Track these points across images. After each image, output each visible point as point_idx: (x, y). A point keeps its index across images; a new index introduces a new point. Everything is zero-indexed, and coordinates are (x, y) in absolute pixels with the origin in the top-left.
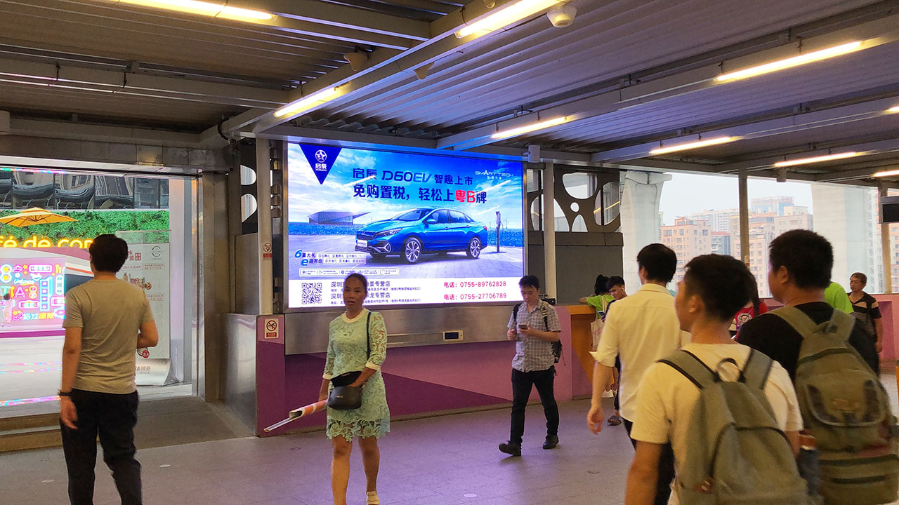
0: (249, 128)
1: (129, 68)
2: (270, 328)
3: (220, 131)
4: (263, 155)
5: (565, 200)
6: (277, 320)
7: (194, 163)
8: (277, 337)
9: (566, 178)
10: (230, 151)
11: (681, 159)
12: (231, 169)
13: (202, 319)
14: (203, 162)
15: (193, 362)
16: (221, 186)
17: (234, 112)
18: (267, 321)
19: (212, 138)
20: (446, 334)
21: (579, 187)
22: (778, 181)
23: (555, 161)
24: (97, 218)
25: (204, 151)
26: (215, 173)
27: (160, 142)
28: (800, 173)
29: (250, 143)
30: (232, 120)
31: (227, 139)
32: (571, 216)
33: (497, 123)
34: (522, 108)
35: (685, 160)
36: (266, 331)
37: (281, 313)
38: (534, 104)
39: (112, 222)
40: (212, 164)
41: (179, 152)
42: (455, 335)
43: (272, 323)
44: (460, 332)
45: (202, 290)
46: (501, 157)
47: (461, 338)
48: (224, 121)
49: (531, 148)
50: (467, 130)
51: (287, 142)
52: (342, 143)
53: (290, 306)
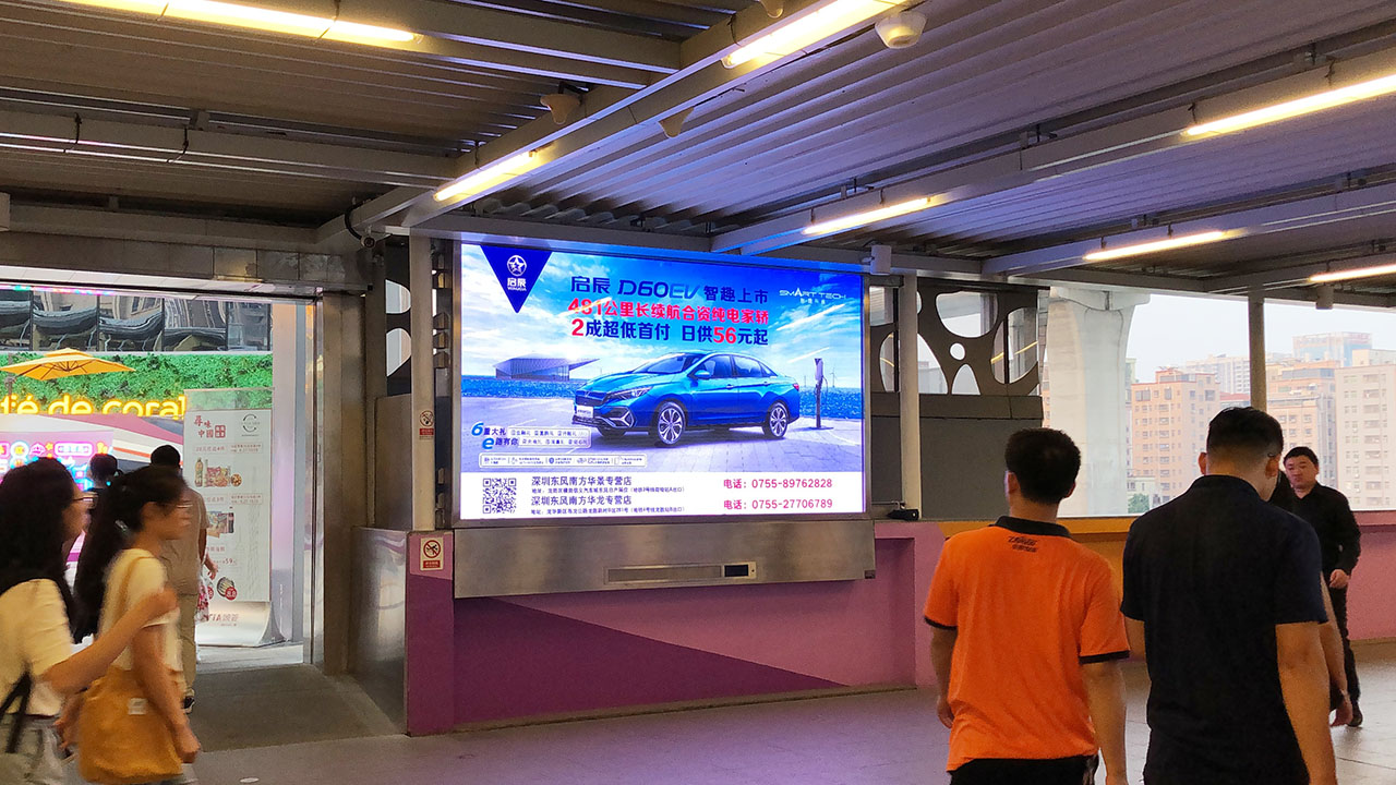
0: (397, 219)
1: (194, 121)
2: (430, 553)
3: (349, 226)
4: (421, 264)
5: (941, 340)
6: (440, 540)
7: (307, 277)
8: (441, 568)
9: (943, 300)
10: (369, 257)
11: (1144, 270)
12: (370, 288)
13: (320, 537)
14: (322, 275)
15: (305, 608)
16: (353, 315)
17: (372, 192)
18: (424, 541)
19: (336, 235)
20: (726, 567)
21: (965, 317)
22: (1319, 306)
23: (920, 273)
24: (167, 366)
25: (326, 257)
26: (344, 293)
27: (252, 242)
28: (1359, 293)
29: (400, 244)
30: (369, 205)
31: (360, 237)
32: (950, 368)
33: (812, 209)
34: (855, 183)
35: (1150, 270)
36: (423, 558)
37: (448, 528)
38: (876, 176)
39: (191, 373)
40: (339, 278)
41: (283, 261)
42: (743, 570)
43: (432, 544)
44: (752, 566)
45: (320, 489)
46: (823, 265)
47: (752, 576)
48: (355, 207)
49: (875, 249)
50: (764, 219)
51: (462, 242)
52: (552, 243)
53: (462, 518)
